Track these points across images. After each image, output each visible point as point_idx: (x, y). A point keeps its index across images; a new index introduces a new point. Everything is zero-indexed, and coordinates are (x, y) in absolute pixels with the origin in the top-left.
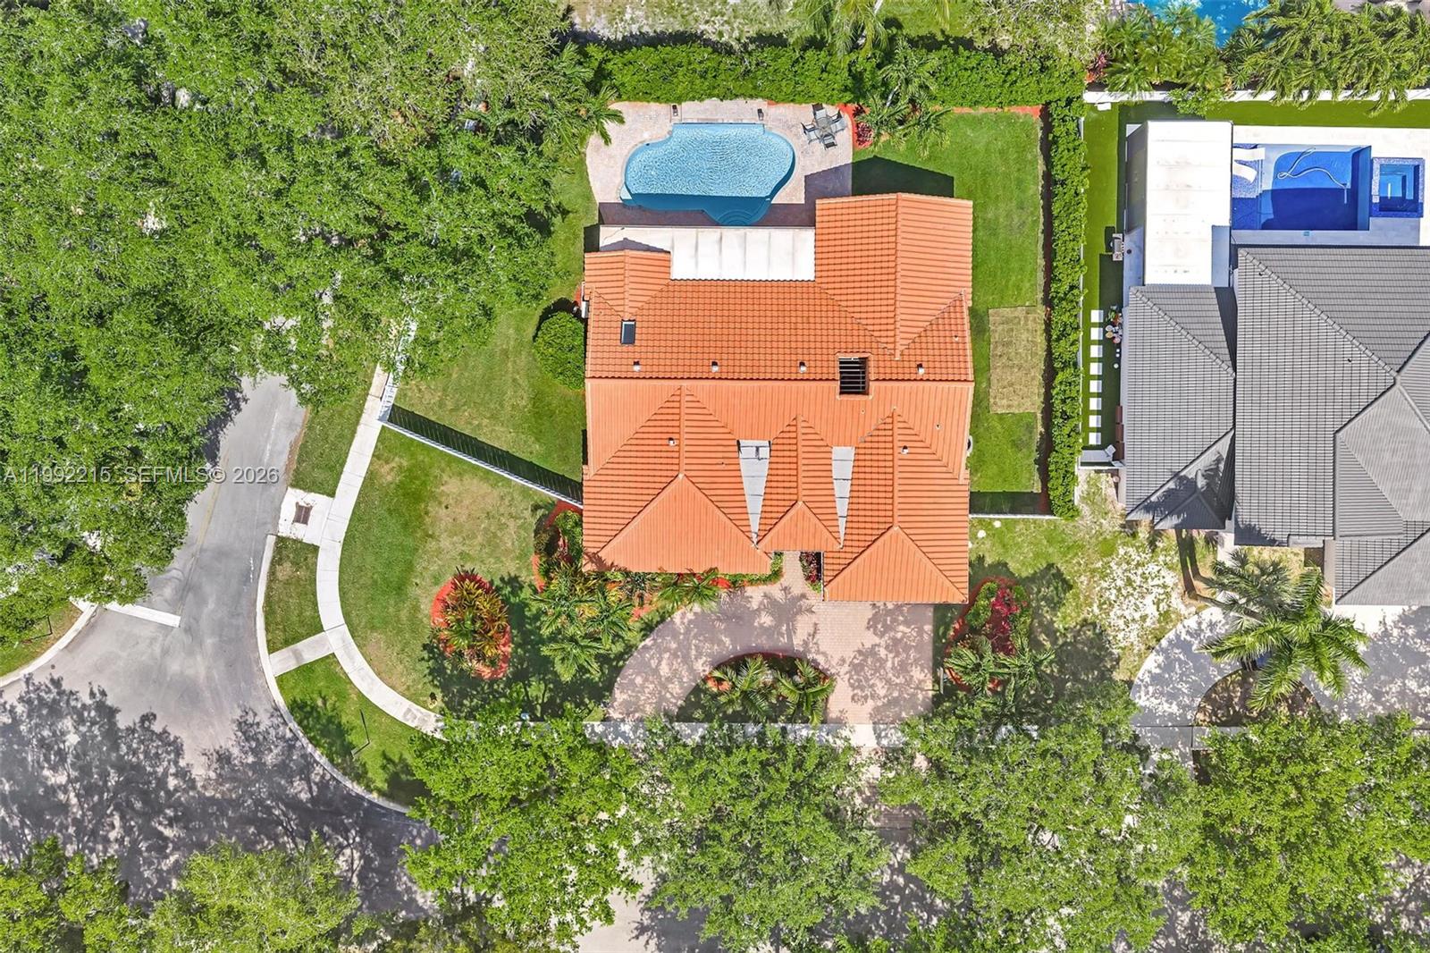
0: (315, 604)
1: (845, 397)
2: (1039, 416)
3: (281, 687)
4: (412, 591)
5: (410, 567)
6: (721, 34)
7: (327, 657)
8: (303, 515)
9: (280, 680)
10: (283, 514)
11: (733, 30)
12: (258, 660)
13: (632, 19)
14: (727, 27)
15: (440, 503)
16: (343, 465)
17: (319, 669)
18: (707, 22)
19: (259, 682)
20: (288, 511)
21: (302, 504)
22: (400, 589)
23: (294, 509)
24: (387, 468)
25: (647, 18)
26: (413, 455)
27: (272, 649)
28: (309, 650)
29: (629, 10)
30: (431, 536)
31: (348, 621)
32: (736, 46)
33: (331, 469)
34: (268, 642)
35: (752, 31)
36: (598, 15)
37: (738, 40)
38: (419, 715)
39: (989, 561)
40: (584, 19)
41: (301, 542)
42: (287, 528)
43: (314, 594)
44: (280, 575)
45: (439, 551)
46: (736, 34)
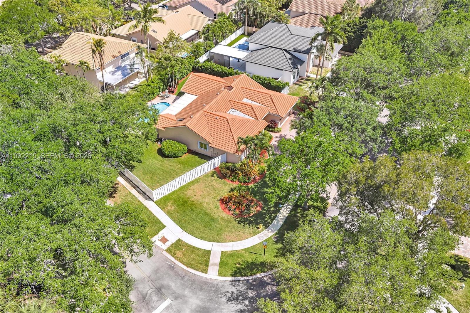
0: (199, 249)
3: (224, 276)
4: (216, 216)
5: (207, 214)
7: (222, 254)
8: (164, 240)
9: (220, 274)
10: (159, 246)
12: (207, 279)
15: (192, 197)
16: (157, 219)
17: (224, 259)
19: (216, 282)
20: (159, 244)
21: (160, 239)
22: (212, 220)
23: (160, 242)
24: (169, 207)
26: (171, 199)
27: (206, 272)
28: (215, 259)
30: (201, 203)
31: (214, 241)
33: (156, 223)
34: (202, 272)
38: (262, 235)
41: (173, 244)
42: (165, 247)
43: (194, 247)
44: (179, 256)
45: (208, 203)
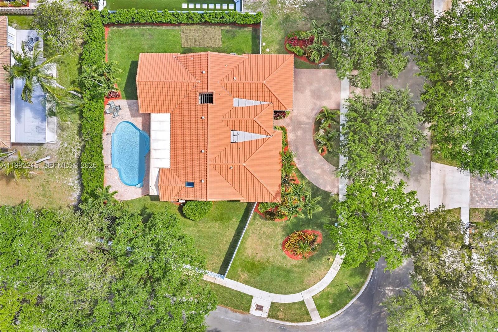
0: (293, 303)
1: (214, 101)
2: (222, 28)
3: (325, 316)
4: (289, 267)
5: (280, 268)
6: (78, 149)
7: (313, 299)
8: (260, 308)
9: (322, 317)
10: (260, 315)
11: (77, 145)
12: (315, 325)
13: (73, 183)
14: (76, 147)
15: (255, 256)
16: (241, 293)
17: (318, 302)
18: (74, 154)
19: (323, 325)
20: (258, 313)
21: (255, 308)
22: (288, 272)
23: (258, 311)
24: (242, 276)
25: (72, 177)
26: (237, 266)
27: (310, 320)
28: (311, 306)
29: (69, 184)
30: (268, 260)
31: (300, 291)
32: (83, 143)
33: (242, 297)
34: (308, 321)
35: (77, 137)
36: (71, 196)
37: (80, 143)
38: (336, 265)
39: (278, 47)
40: (73, 201)
41: (270, 308)
42: (264, 314)
43: (290, 304)
44: (282, 317)
45: (273, 256)
46: (78, 143)
